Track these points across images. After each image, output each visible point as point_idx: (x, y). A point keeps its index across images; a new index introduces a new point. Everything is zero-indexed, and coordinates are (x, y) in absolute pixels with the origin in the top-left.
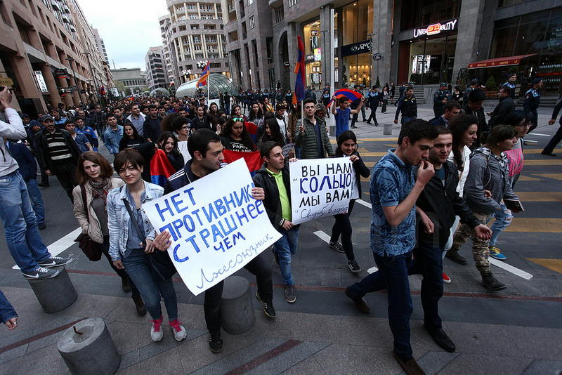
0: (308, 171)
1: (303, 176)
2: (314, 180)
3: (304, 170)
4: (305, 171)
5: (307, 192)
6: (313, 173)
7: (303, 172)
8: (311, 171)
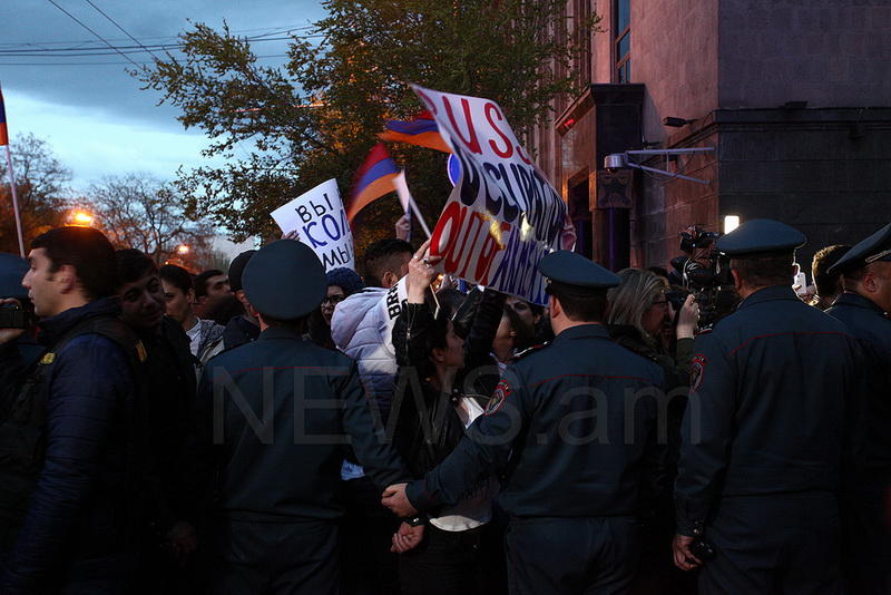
0: (310, 210)
1: (305, 221)
2: (328, 220)
3: (301, 212)
4: (305, 212)
5: (325, 244)
6: (320, 210)
7: (302, 215)
8: (315, 208)
